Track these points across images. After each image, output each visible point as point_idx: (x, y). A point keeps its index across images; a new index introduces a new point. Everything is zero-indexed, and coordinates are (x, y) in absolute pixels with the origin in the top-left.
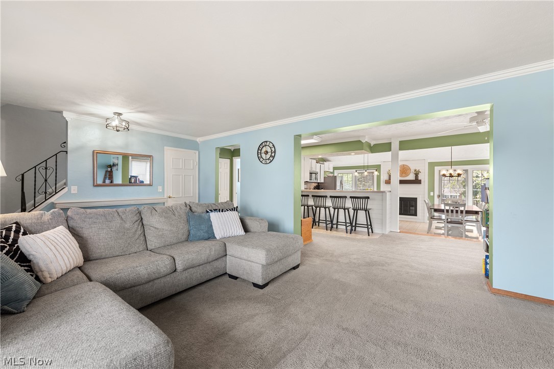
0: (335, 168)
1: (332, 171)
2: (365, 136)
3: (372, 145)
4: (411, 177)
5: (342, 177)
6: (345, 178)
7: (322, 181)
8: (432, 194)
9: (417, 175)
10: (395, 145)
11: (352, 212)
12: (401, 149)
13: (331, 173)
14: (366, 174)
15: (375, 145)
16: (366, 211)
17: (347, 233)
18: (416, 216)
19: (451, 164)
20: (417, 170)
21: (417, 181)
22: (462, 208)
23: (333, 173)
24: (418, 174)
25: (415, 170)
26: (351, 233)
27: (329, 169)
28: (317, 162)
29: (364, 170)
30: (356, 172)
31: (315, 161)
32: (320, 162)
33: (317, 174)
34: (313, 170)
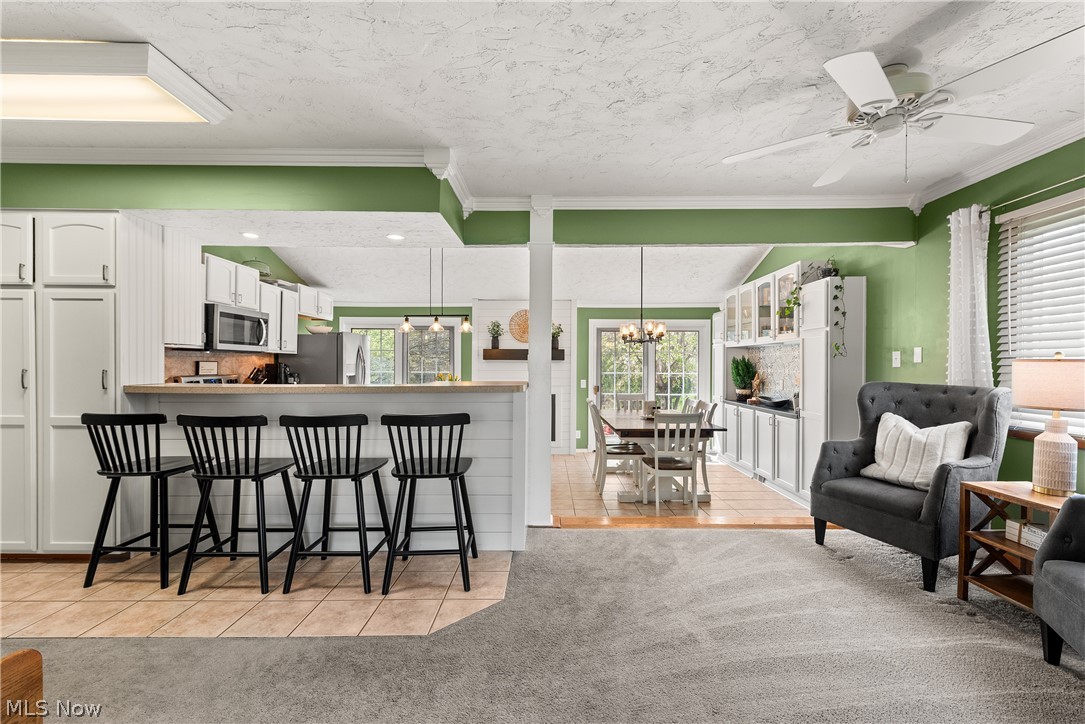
0: (339, 312)
1: (331, 318)
2: (448, 148)
3: (466, 215)
5: (364, 337)
6: (371, 343)
7: (291, 348)
8: (583, 382)
10: (542, 226)
11: (392, 486)
12: (559, 238)
13: (328, 323)
15: (476, 215)
16: (452, 478)
17: (368, 590)
19: (642, 314)
22: (693, 426)
23: (335, 323)
24: (558, 335)
26: (385, 592)
27: (318, 309)
28: (264, 278)
29: (431, 316)
30: (407, 320)
31: (256, 273)
32: (281, 282)
33: (262, 321)
34: (243, 304)
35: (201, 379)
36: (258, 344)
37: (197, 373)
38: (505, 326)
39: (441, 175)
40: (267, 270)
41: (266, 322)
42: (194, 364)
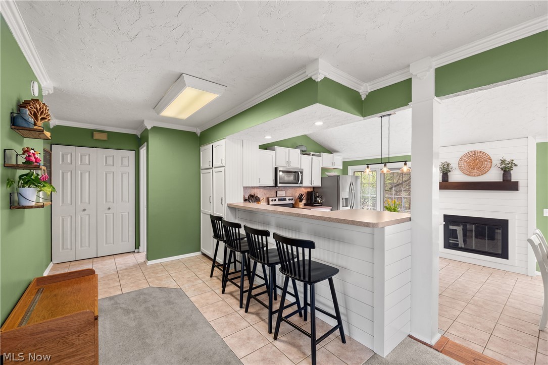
0: (346, 164)
1: (341, 167)
2: (317, 59)
3: (363, 97)
4: (494, 175)
7: (317, 183)
9: (506, 171)
10: (423, 86)
13: (339, 170)
14: (385, 170)
15: (372, 95)
18: (507, 258)
20: (508, 160)
21: (507, 184)
24: (511, 168)
25: (503, 162)
27: (333, 164)
28: (303, 153)
29: (382, 163)
30: (368, 167)
31: (298, 151)
32: (312, 153)
33: (299, 173)
34: (291, 166)
35: (277, 199)
36: (298, 183)
37: (277, 196)
38: (454, 164)
39: (317, 78)
40: (304, 149)
41: (302, 173)
42: (275, 192)
